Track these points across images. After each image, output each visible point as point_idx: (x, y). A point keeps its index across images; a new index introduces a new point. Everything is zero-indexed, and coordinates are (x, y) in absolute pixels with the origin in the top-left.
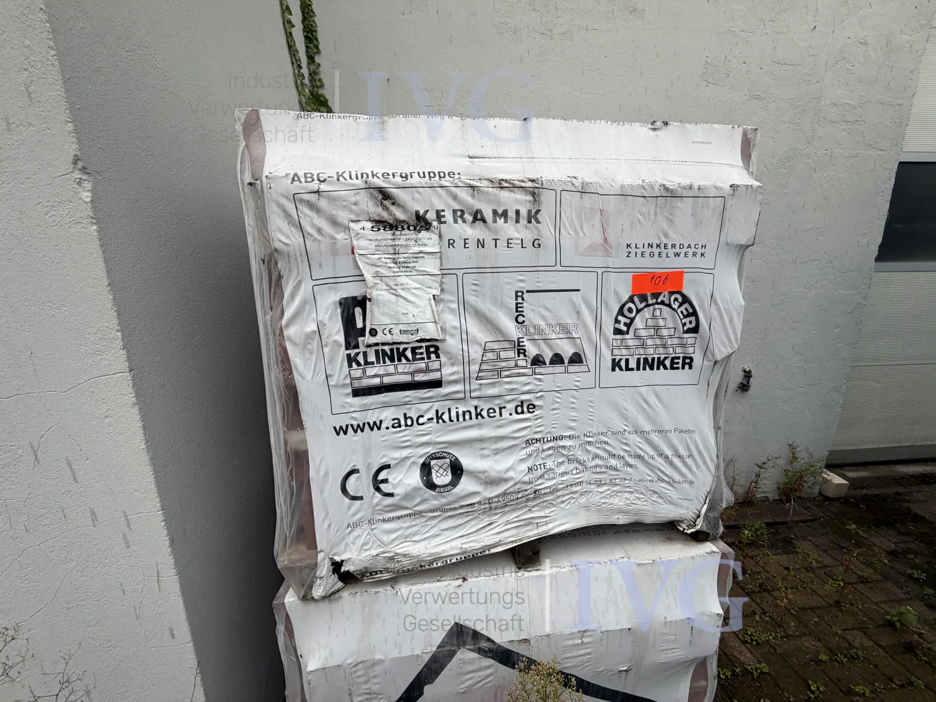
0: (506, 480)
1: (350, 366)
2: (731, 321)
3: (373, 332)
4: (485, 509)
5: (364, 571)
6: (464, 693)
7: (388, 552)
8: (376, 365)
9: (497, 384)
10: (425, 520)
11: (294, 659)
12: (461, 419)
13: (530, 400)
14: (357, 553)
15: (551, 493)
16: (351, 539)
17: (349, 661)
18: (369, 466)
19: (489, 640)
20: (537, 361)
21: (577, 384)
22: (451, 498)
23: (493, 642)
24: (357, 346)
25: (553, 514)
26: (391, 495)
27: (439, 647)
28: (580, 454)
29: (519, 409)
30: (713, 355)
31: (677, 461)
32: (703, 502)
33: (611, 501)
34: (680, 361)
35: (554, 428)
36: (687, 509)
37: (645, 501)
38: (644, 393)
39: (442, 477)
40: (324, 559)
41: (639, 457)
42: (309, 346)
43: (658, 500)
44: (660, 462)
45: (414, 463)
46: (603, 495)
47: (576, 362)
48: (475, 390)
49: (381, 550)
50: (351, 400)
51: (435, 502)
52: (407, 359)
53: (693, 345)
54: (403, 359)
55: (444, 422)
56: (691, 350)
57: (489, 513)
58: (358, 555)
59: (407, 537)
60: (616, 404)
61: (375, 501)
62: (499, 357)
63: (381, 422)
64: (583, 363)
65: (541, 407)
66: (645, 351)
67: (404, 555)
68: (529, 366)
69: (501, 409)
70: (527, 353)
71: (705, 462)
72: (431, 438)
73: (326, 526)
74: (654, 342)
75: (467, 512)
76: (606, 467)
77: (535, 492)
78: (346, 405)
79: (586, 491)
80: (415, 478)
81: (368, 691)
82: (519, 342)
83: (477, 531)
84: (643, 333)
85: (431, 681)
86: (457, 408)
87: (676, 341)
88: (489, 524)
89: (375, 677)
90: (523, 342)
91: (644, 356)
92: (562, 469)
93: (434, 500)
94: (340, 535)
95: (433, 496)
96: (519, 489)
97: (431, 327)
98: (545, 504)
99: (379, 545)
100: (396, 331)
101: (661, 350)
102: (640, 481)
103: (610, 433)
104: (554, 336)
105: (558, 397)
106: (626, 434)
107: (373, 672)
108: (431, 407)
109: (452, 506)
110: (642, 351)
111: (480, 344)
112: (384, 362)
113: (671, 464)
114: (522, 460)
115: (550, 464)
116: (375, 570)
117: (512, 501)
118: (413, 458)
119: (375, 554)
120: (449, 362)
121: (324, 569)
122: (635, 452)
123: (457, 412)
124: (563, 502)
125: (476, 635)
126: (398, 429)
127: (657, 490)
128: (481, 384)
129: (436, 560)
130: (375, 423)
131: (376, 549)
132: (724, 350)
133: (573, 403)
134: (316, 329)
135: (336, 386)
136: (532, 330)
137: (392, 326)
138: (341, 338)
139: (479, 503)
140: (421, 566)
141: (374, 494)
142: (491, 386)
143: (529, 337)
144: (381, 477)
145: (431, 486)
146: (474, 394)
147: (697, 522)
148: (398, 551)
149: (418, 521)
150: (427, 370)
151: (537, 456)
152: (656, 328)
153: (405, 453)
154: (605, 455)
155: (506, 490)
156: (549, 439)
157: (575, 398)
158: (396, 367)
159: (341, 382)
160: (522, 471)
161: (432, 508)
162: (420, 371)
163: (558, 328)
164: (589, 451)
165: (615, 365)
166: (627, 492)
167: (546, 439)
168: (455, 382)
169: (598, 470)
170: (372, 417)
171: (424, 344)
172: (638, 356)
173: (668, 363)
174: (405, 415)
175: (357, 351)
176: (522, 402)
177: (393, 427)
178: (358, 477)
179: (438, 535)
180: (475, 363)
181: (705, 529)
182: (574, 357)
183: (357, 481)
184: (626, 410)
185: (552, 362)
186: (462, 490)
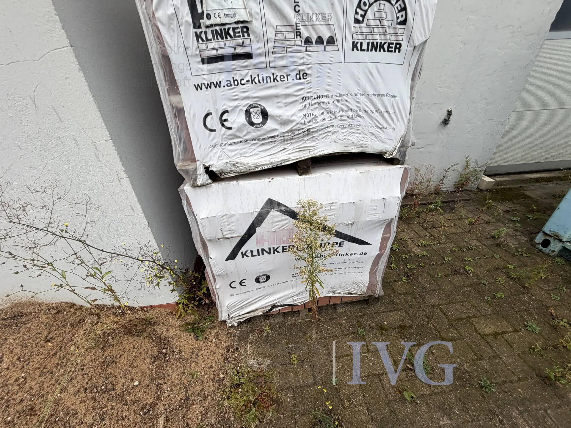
0: (292, 121)
1: (198, 41)
2: (427, 15)
3: (209, 17)
4: (281, 140)
5: (221, 171)
6: (275, 232)
7: (233, 161)
8: (213, 41)
9: (285, 58)
10: (250, 145)
11: (193, 217)
12: (265, 81)
13: (304, 70)
14: (216, 161)
15: (316, 131)
16: (213, 155)
17: (219, 214)
18: (217, 111)
19: (285, 206)
20: (308, 41)
21: (331, 59)
22: (263, 132)
23: (287, 207)
24: (200, 27)
25: (318, 144)
26: (230, 128)
27: (262, 209)
28: (332, 107)
29: (298, 76)
30: (414, 41)
31: (386, 115)
32: (398, 141)
33: (349, 138)
34: (394, 46)
35: (318, 90)
36: (390, 145)
37: (367, 139)
38: (371, 68)
39: (257, 119)
40: (200, 165)
41: (365, 111)
42: (172, 26)
43: (374, 139)
44: (376, 115)
45: (241, 110)
46: (345, 134)
47: (331, 44)
48: (272, 62)
49: (229, 160)
50: (201, 66)
51: (254, 134)
52: (231, 37)
53: (402, 35)
54: (228, 36)
55: (256, 83)
56: (400, 38)
57: (283, 143)
58: (217, 163)
59: (241, 154)
60: (354, 75)
61: (223, 132)
62: (285, 37)
63: (220, 82)
64: (335, 44)
65: (310, 75)
66: (373, 37)
67: (241, 163)
68: (303, 45)
69: (287, 76)
70: (301, 35)
71: (402, 118)
72: (249, 94)
73: (199, 146)
74: (379, 30)
75: (272, 142)
76: (347, 117)
77: (307, 131)
78: (199, 69)
79: (335, 132)
80: (242, 119)
81: (230, 229)
82: (297, 26)
83: (278, 152)
84: (372, 23)
85: (259, 225)
86: (262, 75)
87: (392, 31)
88: (284, 149)
89: (232, 222)
90: (299, 26)
91: (372, 41)
92: (322, 117)
93: (254, 133)
94: (206, 152)
95: (253, 130)
96: (299, 127)
97: (243, 11)
98: (313, 139)
99: (227, 158)
100: (222, 15)
101: (382, 37)
102: (365, 126)
103: (349, 94)
104: (317, 23)
105: (321, 69)
106: (359, 95)
107: (231, 220)
108: (248, 73)
109: (264, 137)
110: (370, 37)
111: (273, 27)
112: (218, 39)
113: (383, 116)
114: (300, 110)
115: (316, 113)
116: (227, 171)
117: (296, 135)
118: (240, 107)
119: (226, 162)
120: (255, 41)
121: (201, 170)
122: (363, 108)
123: (263, 77)
124: (323, 138)
125: (279, 204)
126: (230, 87)
127: (374, 133)
128: (275, 57)
129: (257, 167)
130: (217, 83)
131: (226, 159)
132: (420, 38)
133: (329, 73)
134: (174, 12)
135: (192, 56)
136: (304, 18)
137: (219, 11)
138: (189, 19)
139: (278, 136)
140: (250, 170)
141: (221, 128)
142: (281, 59)
143: (303, 24)
144: (224, 118)
145: (252, 124)
146: (271, 65)
147: (394, 152)
148: (237, 161)
149: (246, 146)
150: (242, 45)
151: (308, 108)
152: (380, 19)
153: (236, 103)
154: (346, 109)
155: (292, 128)
156: (315, 97)
157: (330, 69)
158: (225, 42)
159: (194, 53)
160: (300, 117)
161: (253, 137)
162: (239, 45)
163: (320, 17)
164: (337, 106)
165: (354, 46)
166: (357, 133)
167: (313, 97)
168: (260, 55)
169: (342, 118)
170: (215, 79)
171: (240, 25)
172: (368, 41)
173: (386, 47)
174: (233, 78)
175: (200, 30)
176: (300, 72)
177: (228, 86)
178: (212, 118)
179: (258, 154)
180: (271, 42)
181: (398, 157)
182: (330, 40)
183: (211, 120)
184: (359, 79)
185: (317, 42)
186: (268, 127)
